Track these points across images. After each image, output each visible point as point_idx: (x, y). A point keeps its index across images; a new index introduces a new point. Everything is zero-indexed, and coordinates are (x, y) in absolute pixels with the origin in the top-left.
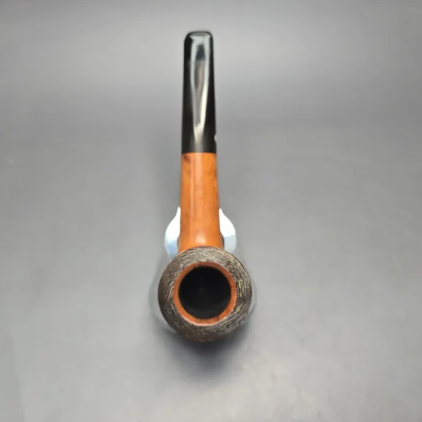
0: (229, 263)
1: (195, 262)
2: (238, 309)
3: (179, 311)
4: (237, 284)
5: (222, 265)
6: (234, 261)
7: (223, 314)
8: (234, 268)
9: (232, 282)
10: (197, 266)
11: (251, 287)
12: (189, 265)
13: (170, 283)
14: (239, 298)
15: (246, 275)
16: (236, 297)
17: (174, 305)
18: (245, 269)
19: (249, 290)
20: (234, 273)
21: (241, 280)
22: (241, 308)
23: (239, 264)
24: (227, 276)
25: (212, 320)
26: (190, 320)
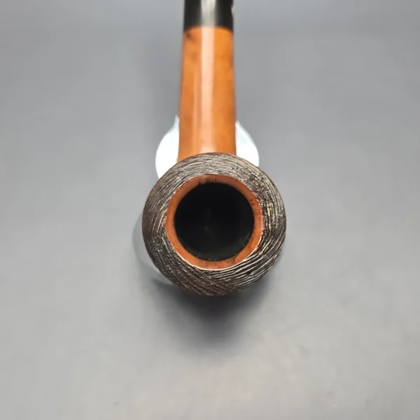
0: (252, 178)
1: (199, 174)
2: (265, 247)
3: (173, 248)
4: (265, 209)
5: (242, 180)
6: (260, 175)
7: (241, 254)
8: (259, 186)
9: (257, 206)
10: (204, 182)
11: (284, 217)
12: (190, 178)
13: (161, 205)
14: (266, 231)
15: (278, 197)
16: (263, 229)
17: (166, 238)
18: (277, 190)
19: (283, 220)
20: (260, 193)
21: (271, 204)
22: (270, 246)
23: (268, 181)
24: (249, 198)
25: (224, 263)
26: (190, 261)
